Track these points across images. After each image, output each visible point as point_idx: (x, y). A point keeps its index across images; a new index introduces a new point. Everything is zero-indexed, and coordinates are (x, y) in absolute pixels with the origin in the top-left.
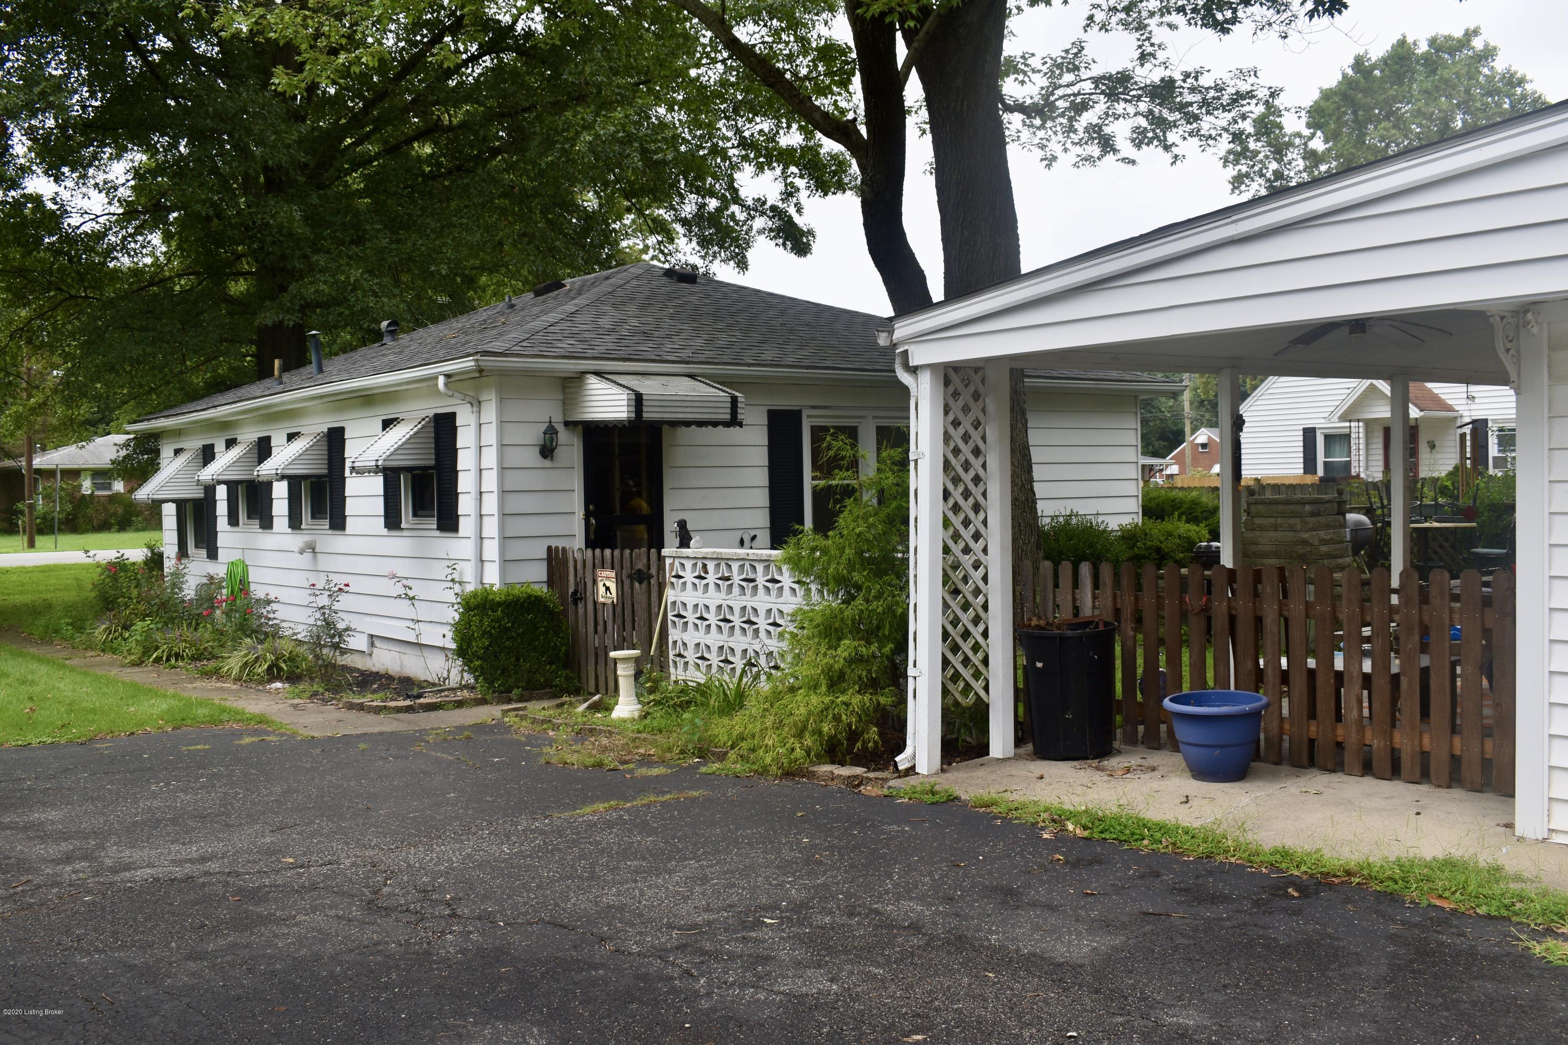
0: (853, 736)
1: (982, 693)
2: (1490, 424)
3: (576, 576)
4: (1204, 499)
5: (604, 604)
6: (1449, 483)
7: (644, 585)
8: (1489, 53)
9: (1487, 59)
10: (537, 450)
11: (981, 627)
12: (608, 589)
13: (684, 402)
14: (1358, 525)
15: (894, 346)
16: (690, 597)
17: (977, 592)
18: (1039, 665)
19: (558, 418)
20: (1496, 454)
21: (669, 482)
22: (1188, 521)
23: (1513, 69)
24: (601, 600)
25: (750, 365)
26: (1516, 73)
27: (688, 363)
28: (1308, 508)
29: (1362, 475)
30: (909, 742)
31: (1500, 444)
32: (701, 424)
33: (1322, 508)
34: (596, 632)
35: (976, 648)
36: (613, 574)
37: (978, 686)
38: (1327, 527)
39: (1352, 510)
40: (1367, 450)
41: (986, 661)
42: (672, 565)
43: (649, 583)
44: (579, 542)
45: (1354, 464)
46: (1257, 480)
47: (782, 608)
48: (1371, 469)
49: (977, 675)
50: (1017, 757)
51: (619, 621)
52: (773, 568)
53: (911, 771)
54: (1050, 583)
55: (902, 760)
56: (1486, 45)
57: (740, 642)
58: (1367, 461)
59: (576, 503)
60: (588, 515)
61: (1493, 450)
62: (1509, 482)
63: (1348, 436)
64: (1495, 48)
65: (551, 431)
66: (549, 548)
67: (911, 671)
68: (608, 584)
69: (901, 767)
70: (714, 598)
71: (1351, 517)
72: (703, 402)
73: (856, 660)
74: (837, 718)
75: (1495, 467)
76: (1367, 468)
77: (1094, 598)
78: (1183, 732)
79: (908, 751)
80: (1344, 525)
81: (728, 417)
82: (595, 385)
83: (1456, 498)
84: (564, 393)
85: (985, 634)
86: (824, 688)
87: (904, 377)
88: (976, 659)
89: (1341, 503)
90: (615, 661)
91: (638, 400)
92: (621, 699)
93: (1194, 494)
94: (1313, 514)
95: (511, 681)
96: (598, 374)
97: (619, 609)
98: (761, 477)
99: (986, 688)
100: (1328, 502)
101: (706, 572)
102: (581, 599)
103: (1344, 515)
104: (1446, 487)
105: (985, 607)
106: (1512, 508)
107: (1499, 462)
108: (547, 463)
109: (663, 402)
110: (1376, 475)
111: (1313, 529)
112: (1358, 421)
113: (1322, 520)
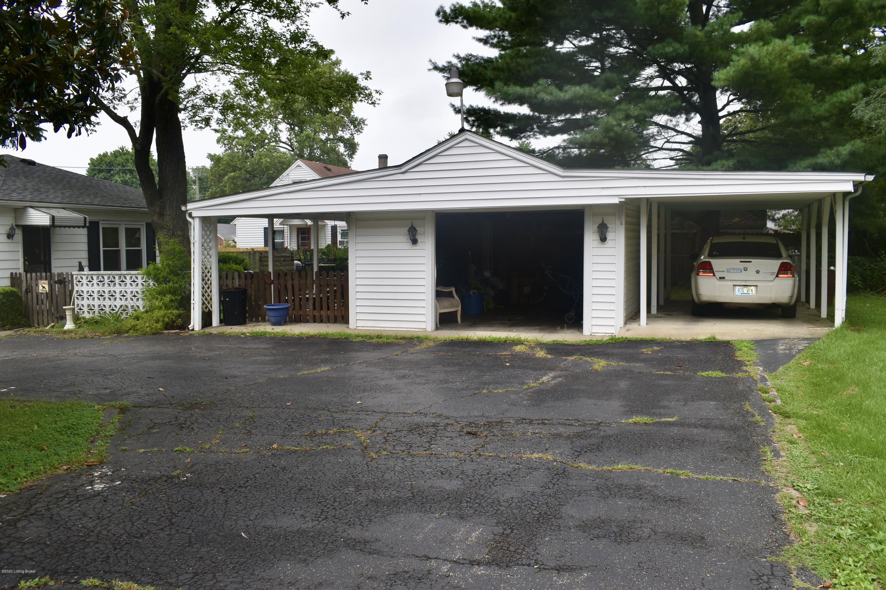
0: (173, 322)
1: (210, 308)
2: (338, 228)
3: (27, 283)
4: (239, 256)
5: (42, 293)
6: (326, 251)
7: (62, 285)
8: (337, 63)
9: (337, 65)
10: (6, 236)
11: (210, 290)
12: (44, 287)
13: (68, 219)
14: (297, 264)
15: (187, 211)
16: (85, 288)
17: (208, 280)
18: (227, 299)
19: (14, 224)
20: (340, 240)
21: (53, 248)
22: (235, 264)
23: (348, 71)
24: (40, 291)
25: (83, 204)
26: (349, 72)
27: (62, 203)
28: (282, 259)
29: (289, 248)
30: (192, 322)
31: (342, 236)
32: (65, 227)
33: (287, 259)
34: (38, 304)
35: (209, 295)
36: (47, 282)
37: (209, 306)
38: (288, 265)
39: (296, 260)
40: (290, 237)
41: (211, 299)
42: (76, 278)
43: (65, 284)
44: (21, 271)
45: (286, 243)
46: (253, 249)
47: (127, 290)
48: (292, 245)
49: (209, 303)
50: (221, 326)
51: (50, 299)
52: (122, 277)
53: (193, 330)
54: (225, 278)
55: (190, 327)
56: (337, 59)
57: (107, 303)
58: (290, 242)
59: (20, 256)
60: (25, 260)
61: (339, 238)
62: (346, 251)
63: (283, 231)
64: (341, 61)
65: (12, 229)
66: (12, 274)
67: (192, 302)
68: (44, 285)
69: (190, 329)
70: (96, 288)
71: (296, 262)
72: (75, 219)
73: (172, 301)
74: (168, 317)
75: (340, 245)
76: (290, 245)
77: (239, 282)
78: (269, 313)
79: (192, 324)
80: (293, 265)
81: (83, 224)
82: (31, 211)
83: (329, 256)
84: (15, 214)
85: (211, 292)
86: (164, 309)
87: (189, 219)
88: (209, 298)
89: (292, 257)
90: (65, 309)
91: (53, 218)
92: (67, 323)
93: (235, 254)
94: (284, 261)
95: (5, 323)
96: (32, 207)
97: (49, 295)
98: (85, 247)
99: (211, 307)
100: (288, 257)
101: (93, 279)
102: (29, 292)
103: (293, 261)
104: (325, 252)
105: (211, 284)
106: (347, 259)
107: (342, 243)
108: (10, 241)
109: (62, 219)
110: (294, 247)
111: (284, 266)
112: (287, 225)
113: (287, 263)
